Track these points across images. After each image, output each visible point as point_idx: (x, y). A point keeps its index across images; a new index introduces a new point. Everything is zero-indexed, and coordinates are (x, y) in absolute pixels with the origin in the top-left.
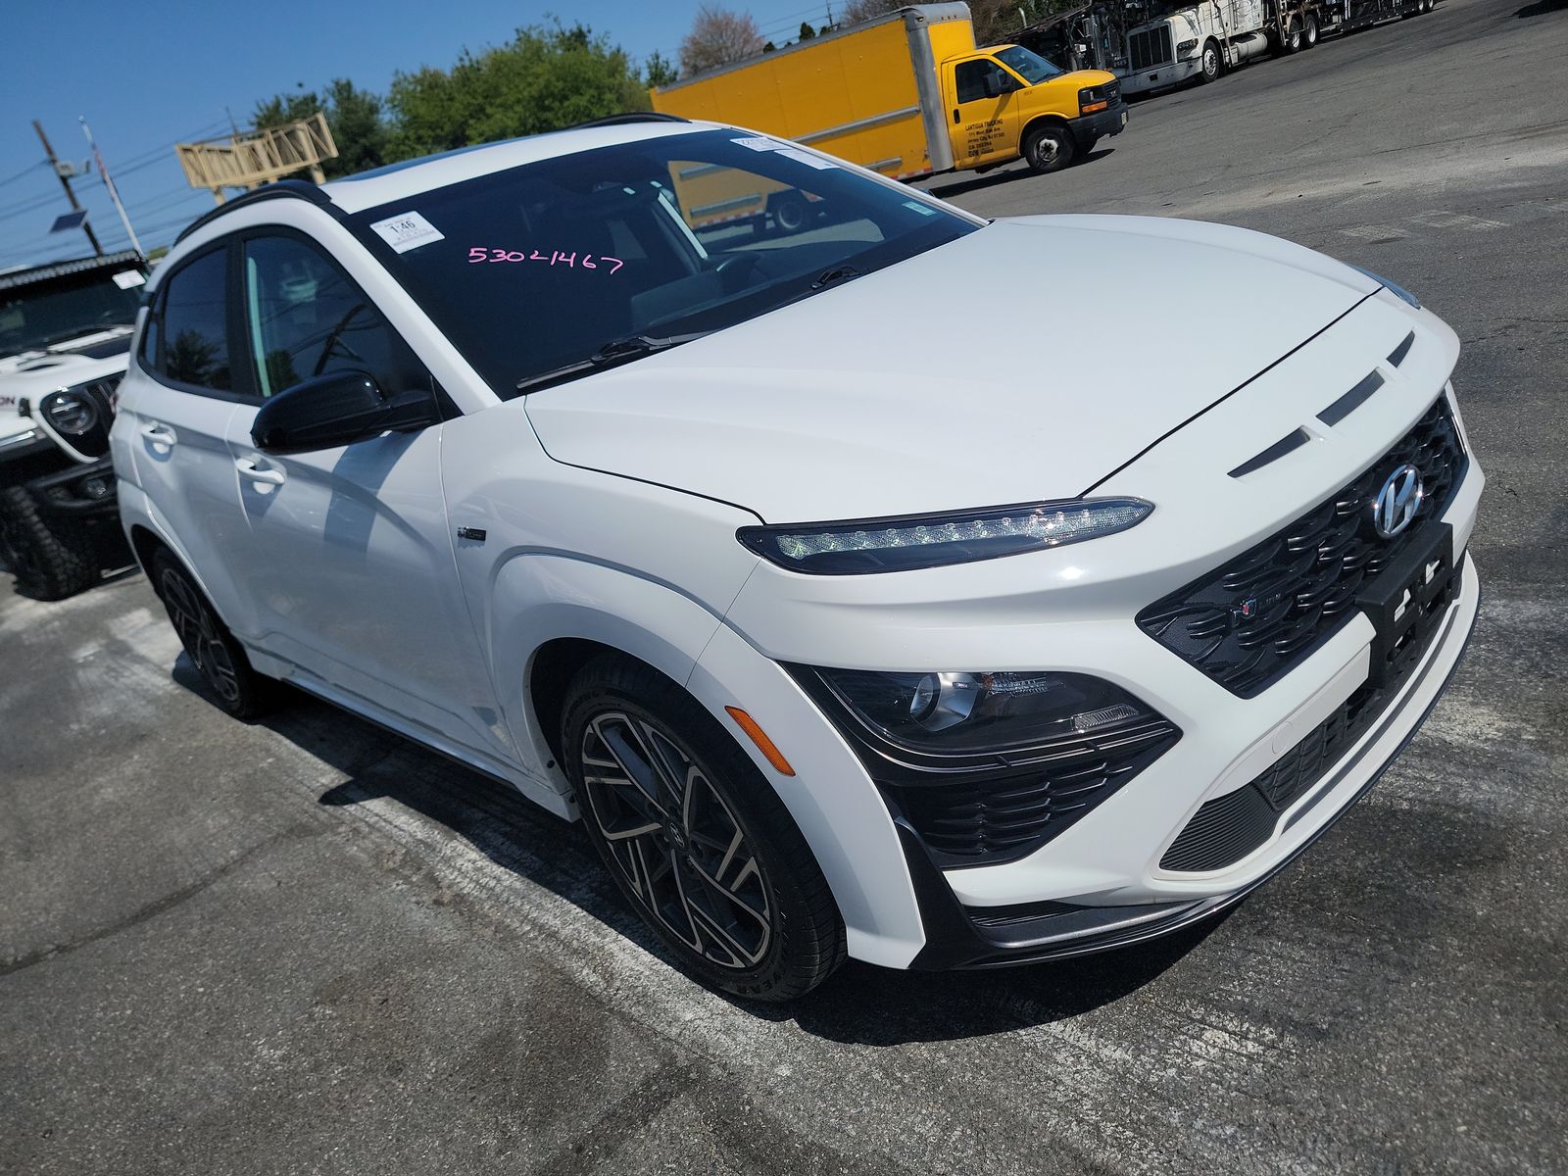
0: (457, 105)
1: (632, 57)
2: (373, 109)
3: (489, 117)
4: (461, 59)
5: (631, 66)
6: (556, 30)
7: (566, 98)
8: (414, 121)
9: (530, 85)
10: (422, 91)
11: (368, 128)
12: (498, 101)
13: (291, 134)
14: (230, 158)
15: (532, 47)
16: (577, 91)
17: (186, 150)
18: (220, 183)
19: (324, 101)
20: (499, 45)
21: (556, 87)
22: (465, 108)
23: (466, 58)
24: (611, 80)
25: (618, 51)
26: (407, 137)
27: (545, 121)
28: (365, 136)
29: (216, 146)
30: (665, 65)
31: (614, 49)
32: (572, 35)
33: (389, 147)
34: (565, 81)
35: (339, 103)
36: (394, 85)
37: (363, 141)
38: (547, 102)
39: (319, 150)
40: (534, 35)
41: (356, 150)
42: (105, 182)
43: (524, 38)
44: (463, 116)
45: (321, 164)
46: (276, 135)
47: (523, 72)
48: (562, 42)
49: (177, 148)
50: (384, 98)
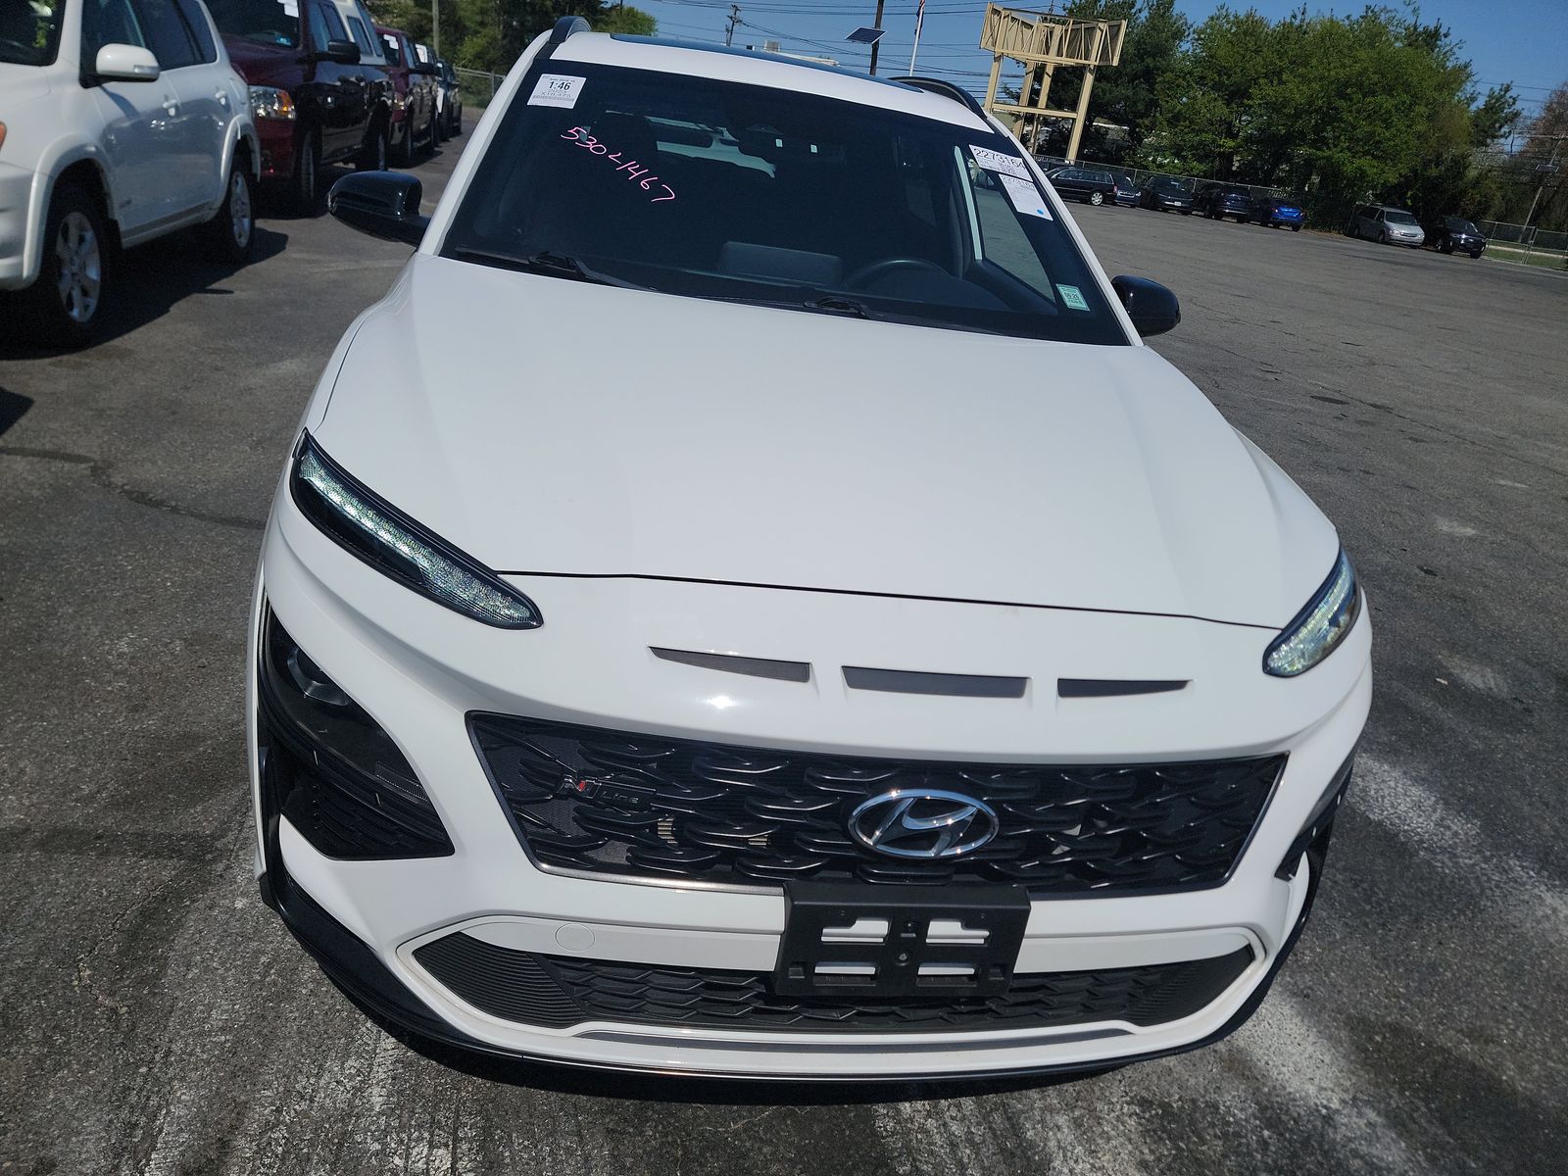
0: (1259, 59)
1: (1475, 78)
2: (1178, 35)
3: (1281, 82)
4: (1294, 17)
5: (1468, 88)
6: (1411, 21)
7: (1373, 93)
8: (1209, 61)
9: (1343, 66)
10: (1234, 34)
11: (1162, 51)
12: (1301, 70)
13: (1090, 31)
14: (1027, 32)
15: (1371, 30)
16: (1389, 91)
17: (996, 12)
18: (1005, 51)
19: (1140, 11)
20: (1340, 16)
21: (1368, 79)
22: (1265, 66)
23: (1299, 17)
24: (1436, 94)
25: (1466, 67)
26: (1190, 73)
27: (1336, 109)
28: (1154, 56)
29: (1021, 17)
30: (1511, 100)
31: (1461, 62)
32: (1425, 33)
33: (1169, 75)
34: (1383, 76)
35: (1152, 17)
36: (1212, 18)
37: (1149, 61)
38: (1349, 91)
39: (1105, 54)
40: (1383, 17)
41: (1138, 67)
42: (918, 15)
43: (1371, 15)
44: (1256, 72)
45: (1098, 68)
46: (1077, 26)
47: (1346, 51)
48: (1407, 37)
49: (989, 7)
50: (1195, 26)
